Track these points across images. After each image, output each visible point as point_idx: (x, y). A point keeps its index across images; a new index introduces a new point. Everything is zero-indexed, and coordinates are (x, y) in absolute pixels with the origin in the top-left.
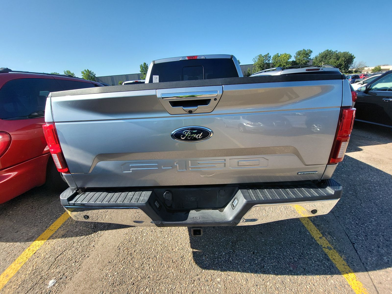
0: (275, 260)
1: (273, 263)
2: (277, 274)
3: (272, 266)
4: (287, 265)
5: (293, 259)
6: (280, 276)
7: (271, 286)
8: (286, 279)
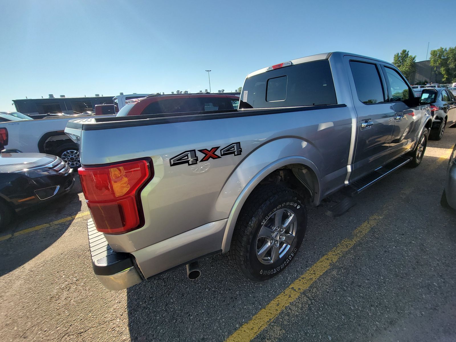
0: (147, 319)
1: (142, 318)
2: (129, 325)
3: (139, 318)
4: (143, 333)
5: (154, 338)
6: (128, 328)
7: (116, 323)
8: (126, 336)
